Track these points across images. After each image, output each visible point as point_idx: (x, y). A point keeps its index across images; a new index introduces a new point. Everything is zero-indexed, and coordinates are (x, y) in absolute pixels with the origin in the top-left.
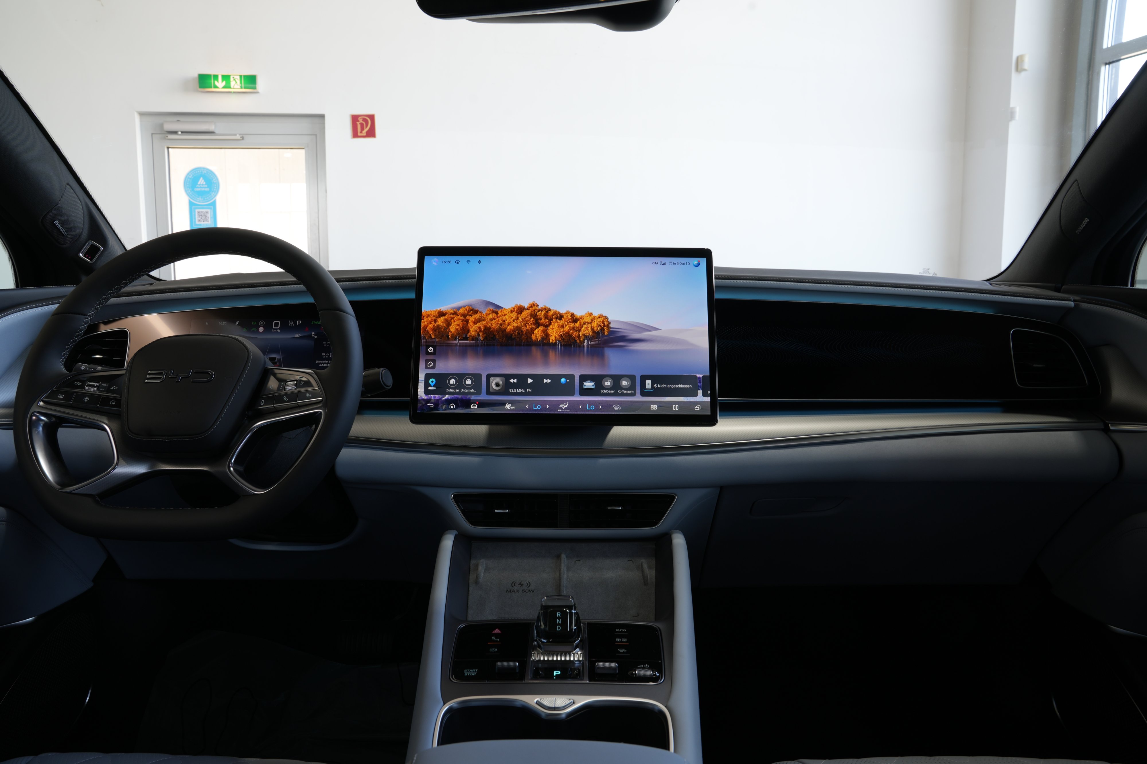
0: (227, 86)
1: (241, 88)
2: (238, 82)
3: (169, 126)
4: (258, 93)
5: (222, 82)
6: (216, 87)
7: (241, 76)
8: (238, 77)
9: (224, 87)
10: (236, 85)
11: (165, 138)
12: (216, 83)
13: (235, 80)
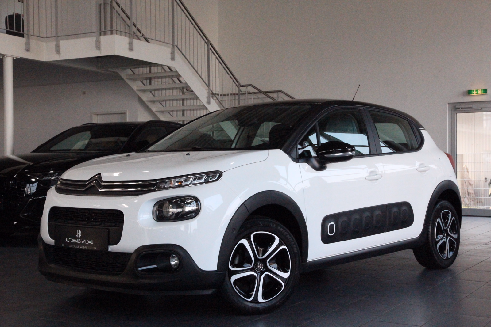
0: (477, 93)
1: (482, 93)
2: (481, 92)
3: (458, 107)
4: (487, 94)
5: (476, 91)
6: (474, 94)
7: (482, 90)
8: (481, 90)
9: (476, 93)
10: (480, 92)
11: (456, 110)
12: (474, 93)
13: (480, 91)
